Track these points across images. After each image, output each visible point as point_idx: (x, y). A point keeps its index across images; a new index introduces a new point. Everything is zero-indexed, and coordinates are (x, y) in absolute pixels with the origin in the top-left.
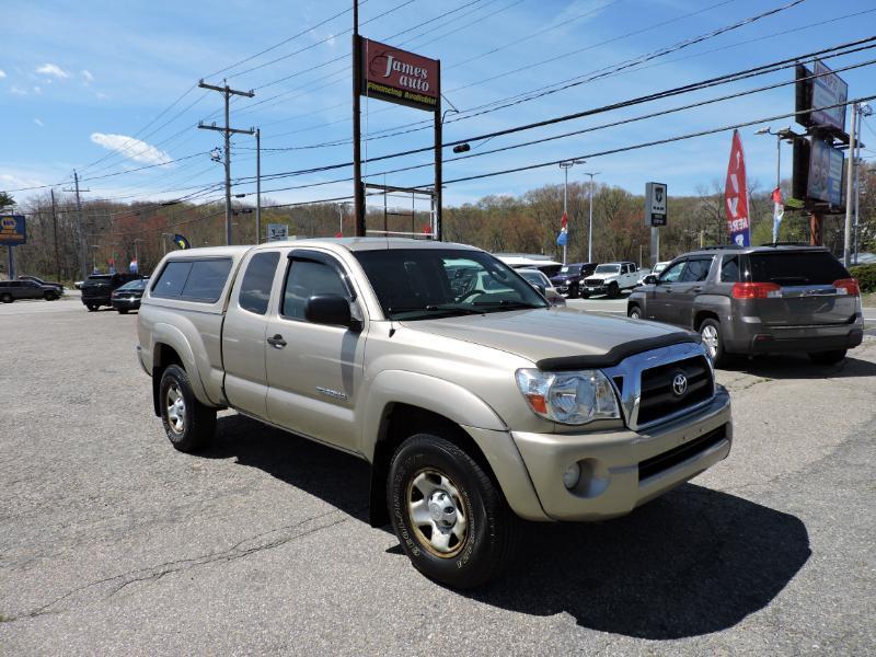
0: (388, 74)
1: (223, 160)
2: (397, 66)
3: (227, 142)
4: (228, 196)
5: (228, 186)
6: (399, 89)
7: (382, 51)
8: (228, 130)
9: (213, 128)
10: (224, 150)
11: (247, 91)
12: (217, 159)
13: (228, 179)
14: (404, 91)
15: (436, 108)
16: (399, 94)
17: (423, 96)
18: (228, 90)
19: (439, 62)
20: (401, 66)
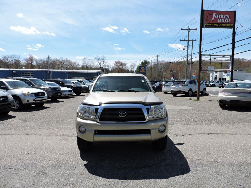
0: (213, 19)
1: (187, 49)
2: (217, 16)
3: (188, 44)
4: (187, 59)
5: (187, 56)
6: (217, 23)
7: (211, 13)
8: (188, 41)
9: (184, 41)
10: (187, 46)
11: (195, 29)
12: (184, 49)
13: (188, 54)
14: (219, 24)
15: (233, 27)
16: (217, 25)
17: (227, 24)
18: (189, 29)
19: (235, 12)
20: (219, 16)
